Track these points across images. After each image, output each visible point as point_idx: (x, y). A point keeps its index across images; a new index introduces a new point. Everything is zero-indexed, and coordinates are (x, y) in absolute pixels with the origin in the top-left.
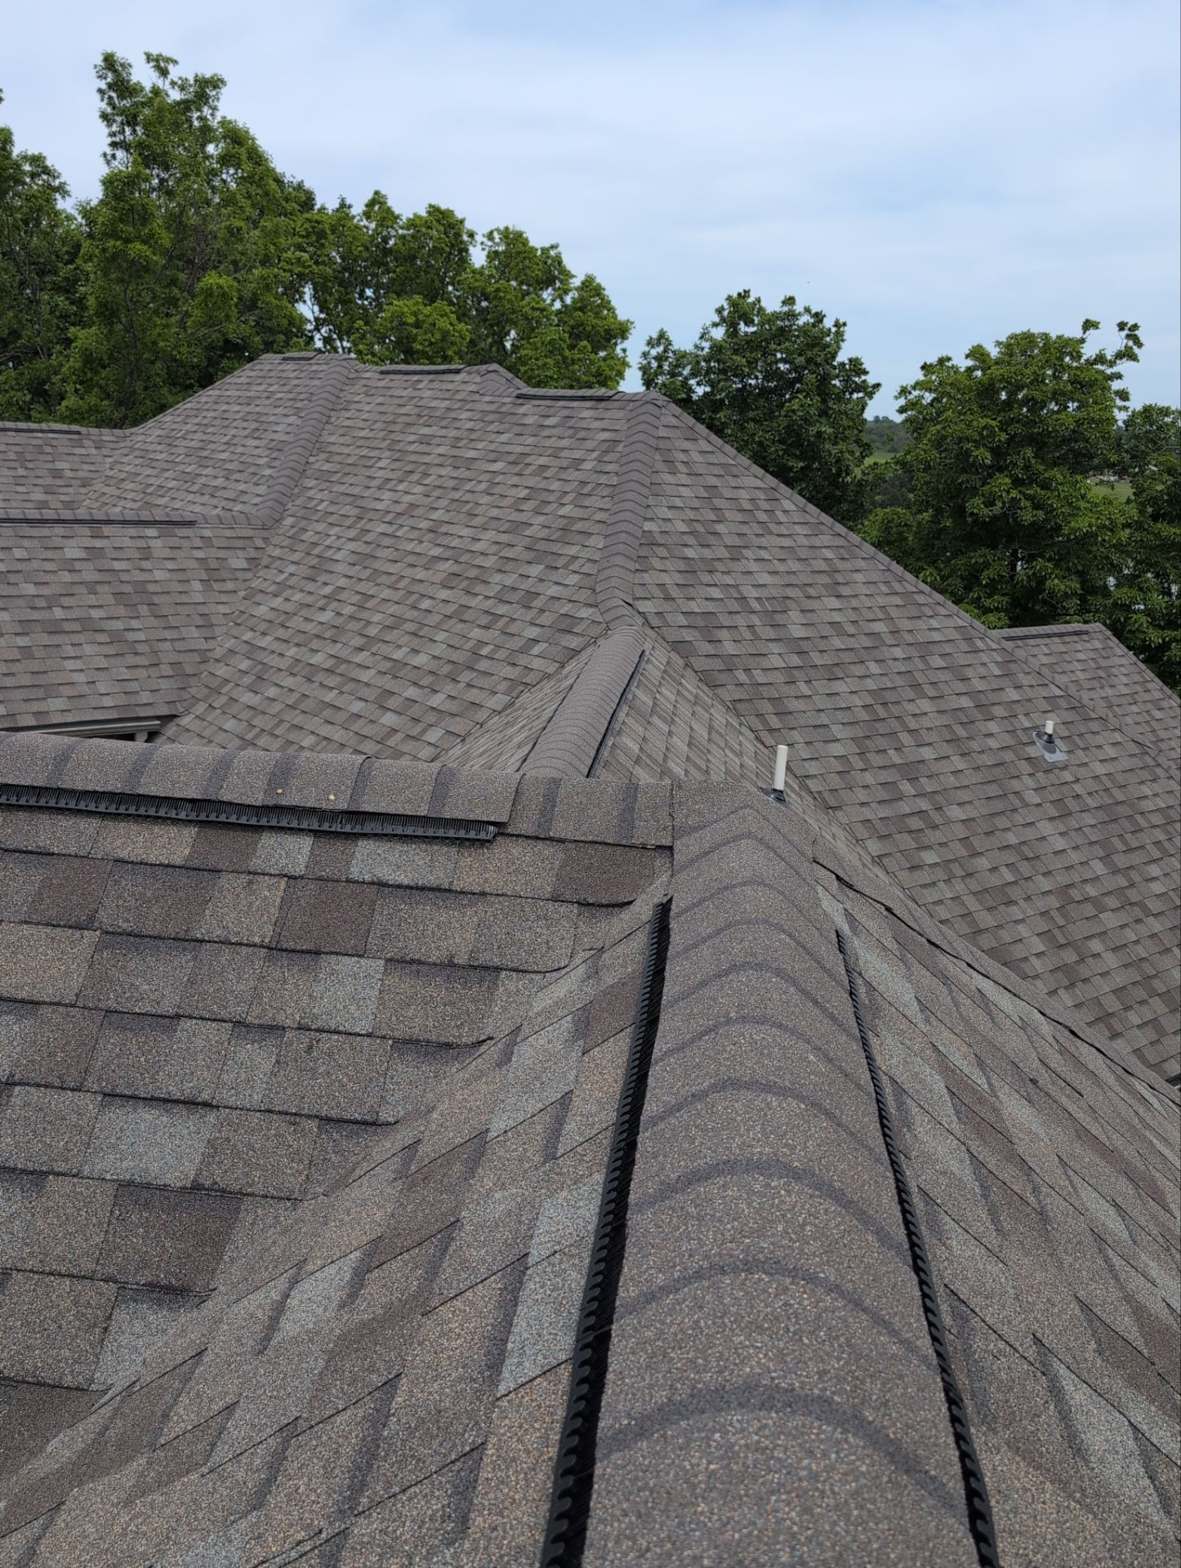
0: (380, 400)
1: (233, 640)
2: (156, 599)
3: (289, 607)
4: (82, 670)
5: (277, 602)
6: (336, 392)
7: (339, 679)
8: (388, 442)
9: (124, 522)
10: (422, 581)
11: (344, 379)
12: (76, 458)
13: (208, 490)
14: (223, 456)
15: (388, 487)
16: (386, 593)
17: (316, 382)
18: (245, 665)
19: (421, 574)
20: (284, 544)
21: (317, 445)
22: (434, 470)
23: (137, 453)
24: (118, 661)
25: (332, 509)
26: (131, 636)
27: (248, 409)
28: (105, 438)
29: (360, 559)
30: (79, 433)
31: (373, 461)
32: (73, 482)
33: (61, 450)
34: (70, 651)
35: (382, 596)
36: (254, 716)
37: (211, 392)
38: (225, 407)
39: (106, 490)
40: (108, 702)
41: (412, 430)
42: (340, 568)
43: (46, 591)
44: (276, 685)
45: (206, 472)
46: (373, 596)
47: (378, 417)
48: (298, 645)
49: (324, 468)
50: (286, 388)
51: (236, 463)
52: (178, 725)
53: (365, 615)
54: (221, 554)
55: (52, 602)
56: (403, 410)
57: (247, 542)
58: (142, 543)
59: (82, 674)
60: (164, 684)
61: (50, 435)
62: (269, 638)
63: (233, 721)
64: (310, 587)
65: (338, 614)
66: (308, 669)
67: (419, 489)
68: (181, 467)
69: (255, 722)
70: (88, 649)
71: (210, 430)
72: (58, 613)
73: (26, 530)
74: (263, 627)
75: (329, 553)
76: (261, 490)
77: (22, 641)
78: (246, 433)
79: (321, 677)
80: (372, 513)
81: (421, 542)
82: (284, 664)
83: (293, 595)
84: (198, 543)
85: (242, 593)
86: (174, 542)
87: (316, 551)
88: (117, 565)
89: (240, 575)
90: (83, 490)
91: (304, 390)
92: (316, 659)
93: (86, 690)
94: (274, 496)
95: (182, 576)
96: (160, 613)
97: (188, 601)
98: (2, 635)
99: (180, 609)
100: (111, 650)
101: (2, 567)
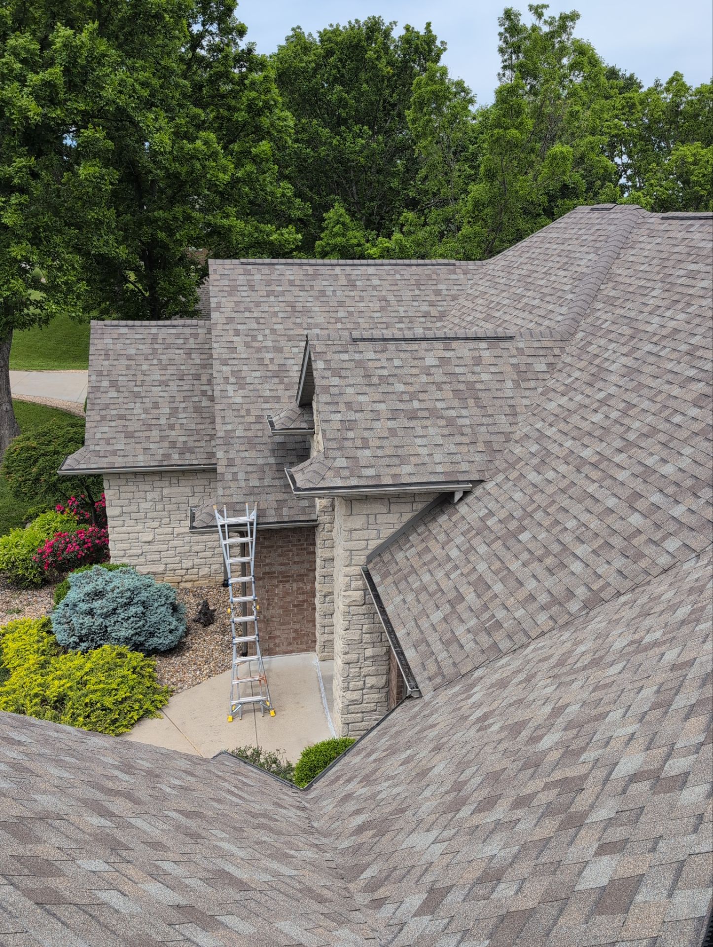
0: (659, 240)
1: (529, 427)
2: (480, 394)
3: (572, 406)
4: (426, 446)
5: (563, 400)
6: (626, 234)
7: (600, 473)
8: (662, 275)
9: (467, 339)
10: (676, 398)
11: (633, 224)
12: (451, 282)
13: (528, 308)
14: (542, 282)
15: (657, 313)
16: (646, 404)
17: (613, 227)
18: (534, 448)
19: (676, 391)
20: (574, 353)
21: (608, 276)
22: (697, 302)
23: (487, 278)
24: (449, 439)
25: (612, 328)
26: (460, 422)
27: (562, 247)
28: (470, 267)
29: (631, 372)
30: (454, 265)
31: (648, 290)
32: (447, 298)
33: (442, 276)
35: (642, 406)
36: (535, 493)
37: (540, 234)
38: (547, 246)
39: (466, 303)
40: (439, 468)
41: (682, 266)
42: (613, 378)
43: (410, 389)
44: (554, 469)
45: (529, 294)
46: (635, 406)
47: (655, 254)
48: (574, 438)
49: (611, 294)
50: (591, 232)
51: (549, 288)
52: (484, 489)
53: (626, 421)
54: (530, 360)
55: (413, 396)
56: (676, 249)
57: (549, 351)
58: (476, 354)
59: (425, 449)
60: (478, 457)
61: (437, 267)
62: (554, 429)
63: (520, 493)
64: (588, 391)
65: (607, 417)
66: (579, 461)
67: (682, 316)
68: (513, 290)
69: (535, 498)
70: (432, 431)
71: (536, 262)
72: (416, 404)
73: (404, 346)
74: (551, 419)
75: (606, 365)
76: (564, 310)
77: (391, 424)
78: (558, 265)
79: (587, 469)
80: (642, 334)
81: (679, 363)
82: (562, 453)
83: (575, 395)
84: (514, 352)
85: (540, 390)
86: (498, 352)
87: (597, 362)
89: (540, 376)
90: (452, 303)
91: (603, 233)
92: (586, 453)
93: (426, 459)
94: (571, 316)
95: (500, 377)
96: (481, 405)
97: (502, 395)
98: (379, 420)
99: (495, 401)
100: (446, 431)
101: (385, 372)
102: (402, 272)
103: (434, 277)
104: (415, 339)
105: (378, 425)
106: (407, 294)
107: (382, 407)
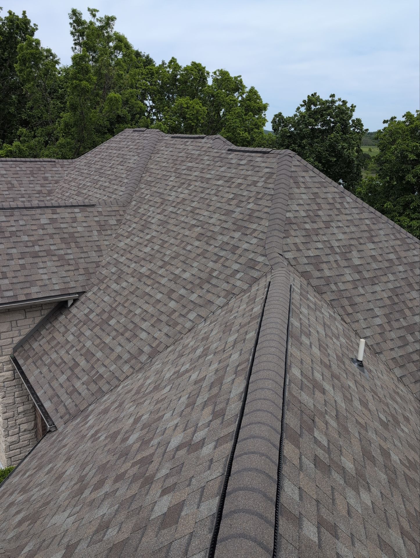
0: (171, 149)
1: (110, 257)
2: (78, 240)
3: (133, 244)
4: (46, 274)
5: (128, 241)
6: (154, 146)
7: (152, 281)
8: (174, 169)
9: (66, 206)
10: (187, 236)
11: (157, 140)
12: (53, 172)
13: (102, 188)
14: (109, 172)
15: (174, 190)
16: (172, 241)
17: (146, 141)
18: (114, 270)
19: (187, 233)
20: (131, 214)
21: (145, 169)
22: (193, 183)
23: (76, 170)
24: (61, 268)
25: (151, 199)
26: (67, 257)
27: (119, 152)
28: (65, 163)
29: (163, 223)
30: (54, 162)
31: (168, 177)
32: (52, 182)
33: (47, 169)
34: (41, 265)
35: (170, 242)
36: (116, 296)
37: (105, 144)
38: (110, 151)
39: (64, 185)
40: (57, 287)
41: (184, 164)
42: (154, 227)
43: (32, 239)
44: (126, 281)
45: (102, 179)
46: (167, 242)
47: (170, 157)
48: (135, 262)
49: (148, 179)
50: (134, 144)
51: (114, 176)
52: (86, 296)
53: (163, 250)
54: (106, 218)
55: (34, 244)
56: (180, 155)
57: (117, 212)
58: (73, 215)
59: (46, 275)
60: (81, 278)
61: (44, 163)
62: (124, 258)
63: (108, 297)
64: (141, 235)
65: (153, 249)
66: (139, 274)
67: (186, 192)
68: (93, 177)
69: (117, 299)
70: (49, 264)
71: (105, 161)
72: (37, 248)
73: (25, 212)
74: (122, 252)
75: (149, 219)
76: (123, 189)
77: (21, 262)
78: (118, 163)
79: (144, 279)
80: (167, 202)
81: (187, 217)
82: (130, 271)
83: (134, 238)
84: (96, 214)
85: (114, 235)
86: (86, 214)
87: (144, 218)
88: (62, 226)
89: (113, 227)
90: (56, 185)
91: (141, 145)
92: (143, 270)
93: (47, 282)
94: (128, 192)
95: (89, 229)
96: (79, 246)
97: (92, 240)
98: (13, 259)
99: (88, 244)
100: (59, 264)
101: (14, 229)
102: (20, 166)
103: (43, 169)
104: (32, 208)
105: (13, 263)
106: (25, 180)
107: (14, 251)
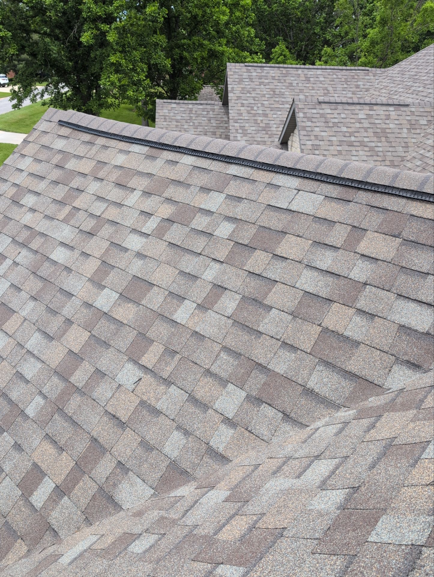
1: (416, 153)
2: (389, 135)
4: (357, 161)
9: (382, 105)
12: (366, 80)
13: (415, 92)
14: (424, 78)
18: (419, 163)
23: (389, 78)
24: (370, 158)
26: (377, 149)
28: (377, 72)
30: (368, 70)
32: (363, 90)
33: (361, 77)
34: (354, 153)
37: (423, 52)
38: (428, 58)
39: (374, 93)
43: (350, 130)
45: (416, 85)
51: (429, 81)
54: (417, 118)
55: (351, 134)
57: (429, 114)
58: (387, 113)
61: (358, 71)
68: (406, 83)
70: (361, 153)
71: (421, 67)
72: (353, 139)
73: (347, 107)
77: (339, 148)
84: (409, 113)
85: (422, 135)
86: (399, 113)
88: (377, 121)
89: (423, 127)
90: (366, 93)
95: (400, 127)
96: (388, 141)
97: (401, 136)
98: (332, 145)
99: (397, 139)
100: (369, 154)
101: (336, 121)
102: (337, 74)
103: (356, 77)
104: (353, 104)
105: (332, 148)
107: (334, 139)
